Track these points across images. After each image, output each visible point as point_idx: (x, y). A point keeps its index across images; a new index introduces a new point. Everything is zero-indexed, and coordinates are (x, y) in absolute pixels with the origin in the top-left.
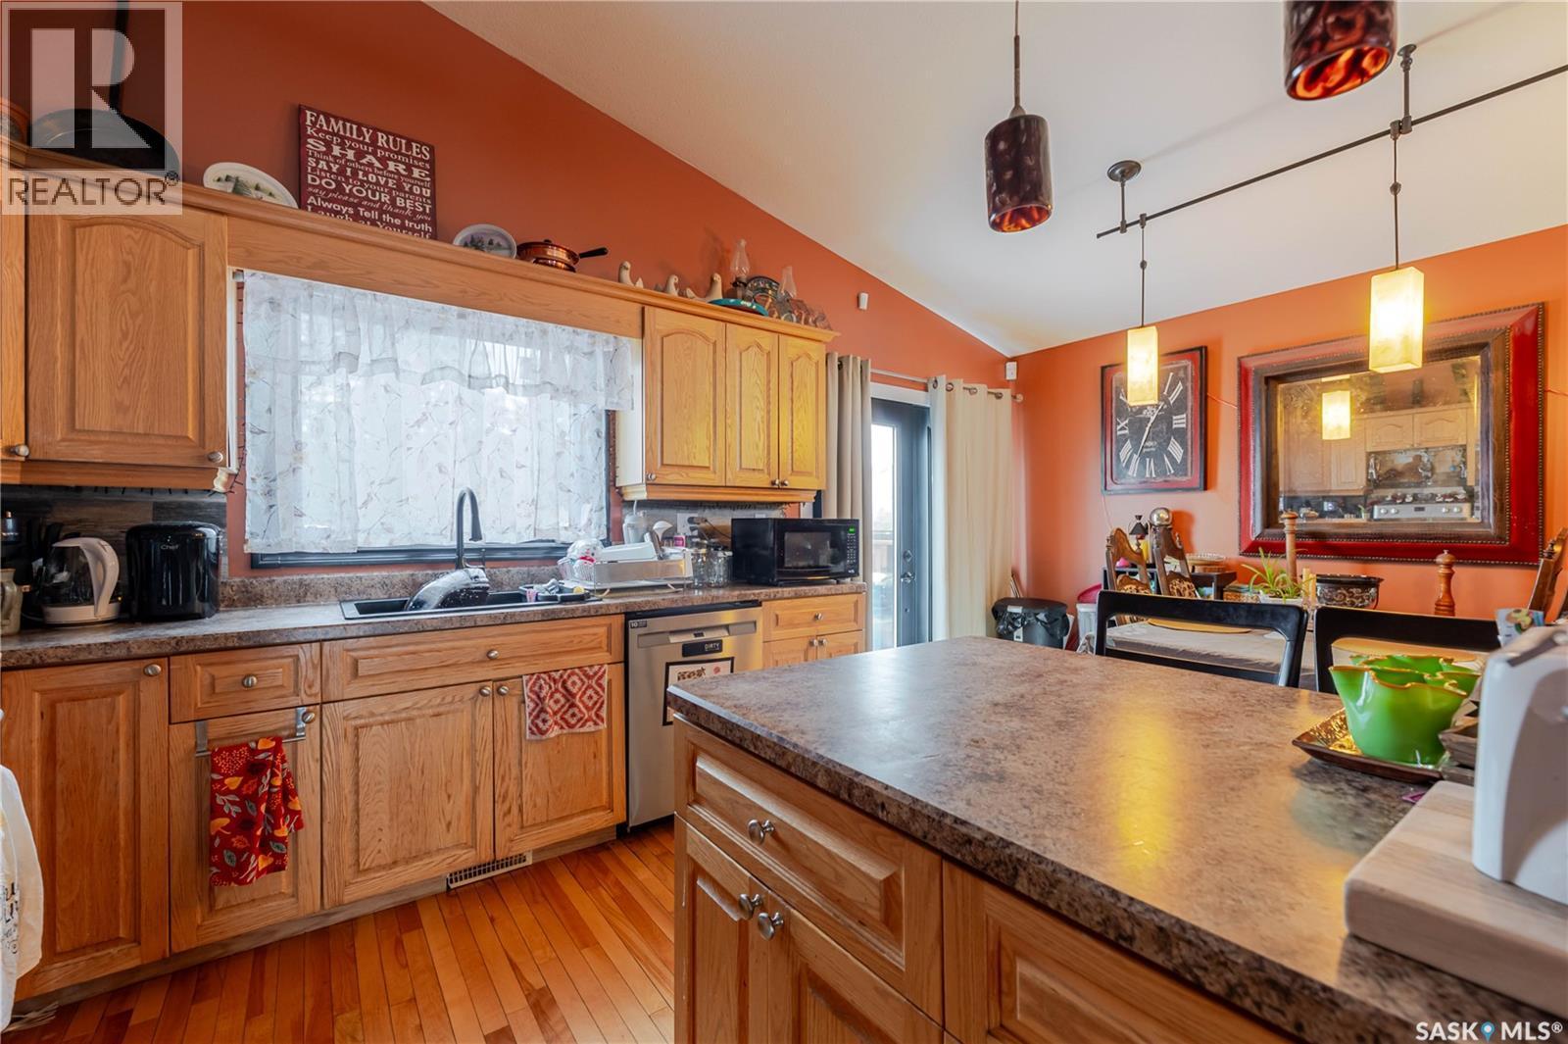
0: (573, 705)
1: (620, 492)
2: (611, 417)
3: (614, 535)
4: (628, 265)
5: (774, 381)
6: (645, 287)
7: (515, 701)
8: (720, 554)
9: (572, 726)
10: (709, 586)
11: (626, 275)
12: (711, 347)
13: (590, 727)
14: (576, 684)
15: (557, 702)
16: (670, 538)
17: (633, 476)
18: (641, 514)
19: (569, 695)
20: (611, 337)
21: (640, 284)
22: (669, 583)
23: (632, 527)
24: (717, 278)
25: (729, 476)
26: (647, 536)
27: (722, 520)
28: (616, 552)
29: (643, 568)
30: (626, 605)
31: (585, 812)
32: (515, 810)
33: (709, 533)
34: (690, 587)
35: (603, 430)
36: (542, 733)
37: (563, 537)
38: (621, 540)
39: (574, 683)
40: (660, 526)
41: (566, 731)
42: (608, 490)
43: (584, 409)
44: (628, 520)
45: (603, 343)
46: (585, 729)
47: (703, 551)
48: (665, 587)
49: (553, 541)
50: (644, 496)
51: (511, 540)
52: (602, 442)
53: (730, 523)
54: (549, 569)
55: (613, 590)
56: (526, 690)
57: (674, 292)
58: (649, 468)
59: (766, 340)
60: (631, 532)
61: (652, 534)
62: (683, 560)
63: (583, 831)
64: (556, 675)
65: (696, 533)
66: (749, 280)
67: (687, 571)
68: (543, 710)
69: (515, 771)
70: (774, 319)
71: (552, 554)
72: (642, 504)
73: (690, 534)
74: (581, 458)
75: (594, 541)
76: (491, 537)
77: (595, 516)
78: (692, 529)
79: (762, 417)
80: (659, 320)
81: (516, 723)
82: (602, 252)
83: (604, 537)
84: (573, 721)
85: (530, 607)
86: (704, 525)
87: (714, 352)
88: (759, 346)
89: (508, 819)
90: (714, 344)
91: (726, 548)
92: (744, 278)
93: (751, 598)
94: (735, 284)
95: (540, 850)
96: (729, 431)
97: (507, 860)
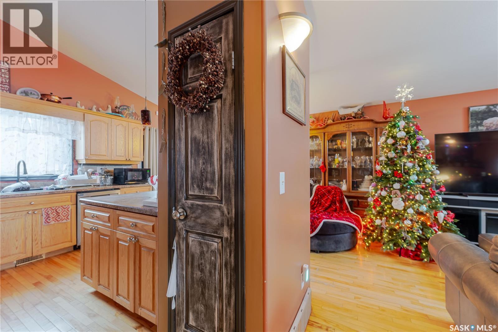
0: (59, 216)
1: (77, 161)
2: (74, 142)
3: (74, 172)
4: (79, 102)
5: (127, 134)
6: (85, 108)
7: (40, 216)
8: (109, 177)
9: (59, 221)
10: (105, 185)
11: (79, 105)
12: (107, 124)
13: (65, 221)
14: (59, 211)
15: (54, 215)
16: (93, 173)
17: (81, 156)
18: (84, 167)
19: (58, 213)
20: (74, 121)
21: (83, 108)
22: (92, 185)
23: (81, 170)
24: (110, 106)
25: (112, 157)
26: (86, 173)
27: (111, 168)
28: (74, 177)
29: (83, 181)
30: (77, 190)
31: (63, 243)
32: (39, 243)
33: (107, 172)
34: (99, 186)
35: (71, 145)
36: (48, 223)
37: (56, 173)
38: (77, 174)
39: (59, 210)
40: (90, 170)
41: (57, 222)
42: (73, 160)
43: (64, 139)
44: (79, 169)
45: (70, 123)
46: (64, 221)
47: (103, 176)
48: (91, 186)
49: (53, 175)
50: (85, 162)
51: (38, 174)
52: (71, 148)
53: (113, 170)
54: (52, 182)
55: (73, 187)
56: (43, 212)
57: (95, 110)
58: (86, 155)
59: (125, 123)
60: (80, 172)
61: (87, 172)
62: (97, 179)
63: (62, 247)
64: (54, 208)
65: (103, 172)
66: (120, 107)
67: (98, 182)
68: (49, 217)
69: (39, 233)
70: (127, 118)
71: (52, 178)
72: (84, 164)
73: (101, 172)
74: (63, 152)
75: (67, 174)
76: (30, 173)
77: (68, 168)
78: (102, 171)
79: (123, 143)
80: (89, 117)
81: (40, 221)
82: (70, 98)
83: (71, 173)
84: (59, 220)
85: (44, 191)
86: (106, 170)
87: (108, 126)
88: (122, 125)
89: (37, 246)
90: (108, 124)
91: (111, 176)
92: (118, 106)
93: (117, 188)
94: (116, 108)
95: (47, 254)
96: (112, 146)
97: (36, 257)
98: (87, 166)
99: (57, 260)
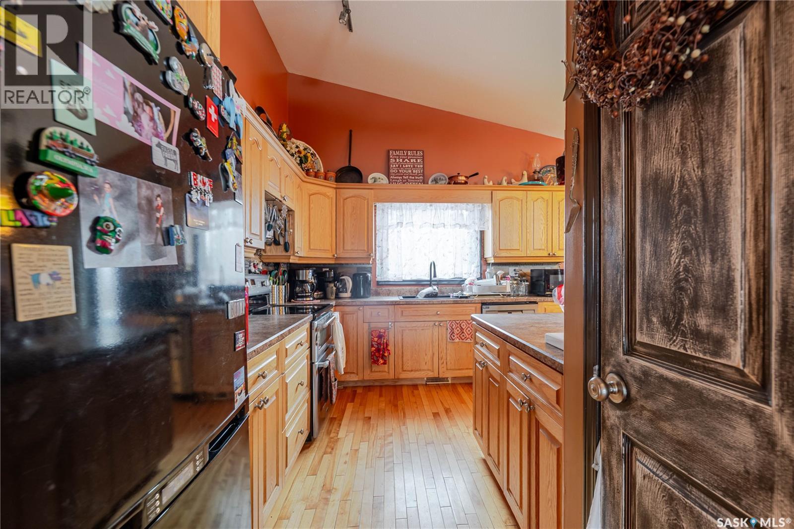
0: (463, 332)
1: (486, 260)
2: (482, 233)
3: (482, 276)
4: (486, 177)
5: (550, 213)
6: (493, 184)
7: (445, 328)
8: (523, 283)
9: (463, 340)
10: (518, 295)
11: (486, 181)
12: (520, 203)
13: (469, 341)
14: (464, 326)
15: (458, 331)
16: (504, 277)
17: (489, 254)
18: (493, 268)
19: (462, 329)
20: (480, 204)
21: (491, 183)
22: (500, 294)
23: (489, 273)
24: (525, 173)
25: (528, 252)
26: (495, 276)
27: (527, 270)
28: (482, 282)
29: (490, 287)
30: (482, 300)
31: (467, 369)
32: (445, 363)
33: (522, 275)
34: (509, 295)
35: (479, 237)
36: (453, 340)
37: (464, 277)
38: (485, 278)
39: (463, 325)
40: (500, 273)
41: (461, 340)
42: (481, 259)
43: (472, 231)
44: (488, 270)
45: (477, 207)
46: (467, 341)
47: (516, 282)
48: (499, 295)
49: (461, 278)
50: (493, 261)
51: (447, 277)
52: (478, 242)
53: (530, 271)
54: (459, 288)
55: (479, 295)
56: (448, 325)
57: (505, 183)
58: (494, 251)
59: (546, 195)
60: (488, 274)
61: (496, 275)
62: (507, 284)
63: (467, 375)
64: (458, 322)
65: (517, 275)
66: (541, 170)
67: (508, 290)
68: (453, 333)
69: (445, 351)
70: (550, 186)
71: (460, 282)
72: (494, 264)
73: (514, 275)
74: (471, 248)
75: (474, 278)
76: (440, 276)
77: (476, 269)
78: (516, 274)
79: (544, 227)
80: (498, 195)
81: (445, 336)
82: (477, 174)
83: (479, 276)
84: (463, 338)
85: (451, 299)
86: (520, 272)
87: (522, 203)
88: (542, 198)
89: (442, 366)
90: (522, 200)
91: (527, 281)
92: (538, 170)
93: (533, 300)
94: (534, 173)
95: (454, 378)
96: (528, 234)
97: (443, 379)
98: (497, 267)
99: (460, 390)
